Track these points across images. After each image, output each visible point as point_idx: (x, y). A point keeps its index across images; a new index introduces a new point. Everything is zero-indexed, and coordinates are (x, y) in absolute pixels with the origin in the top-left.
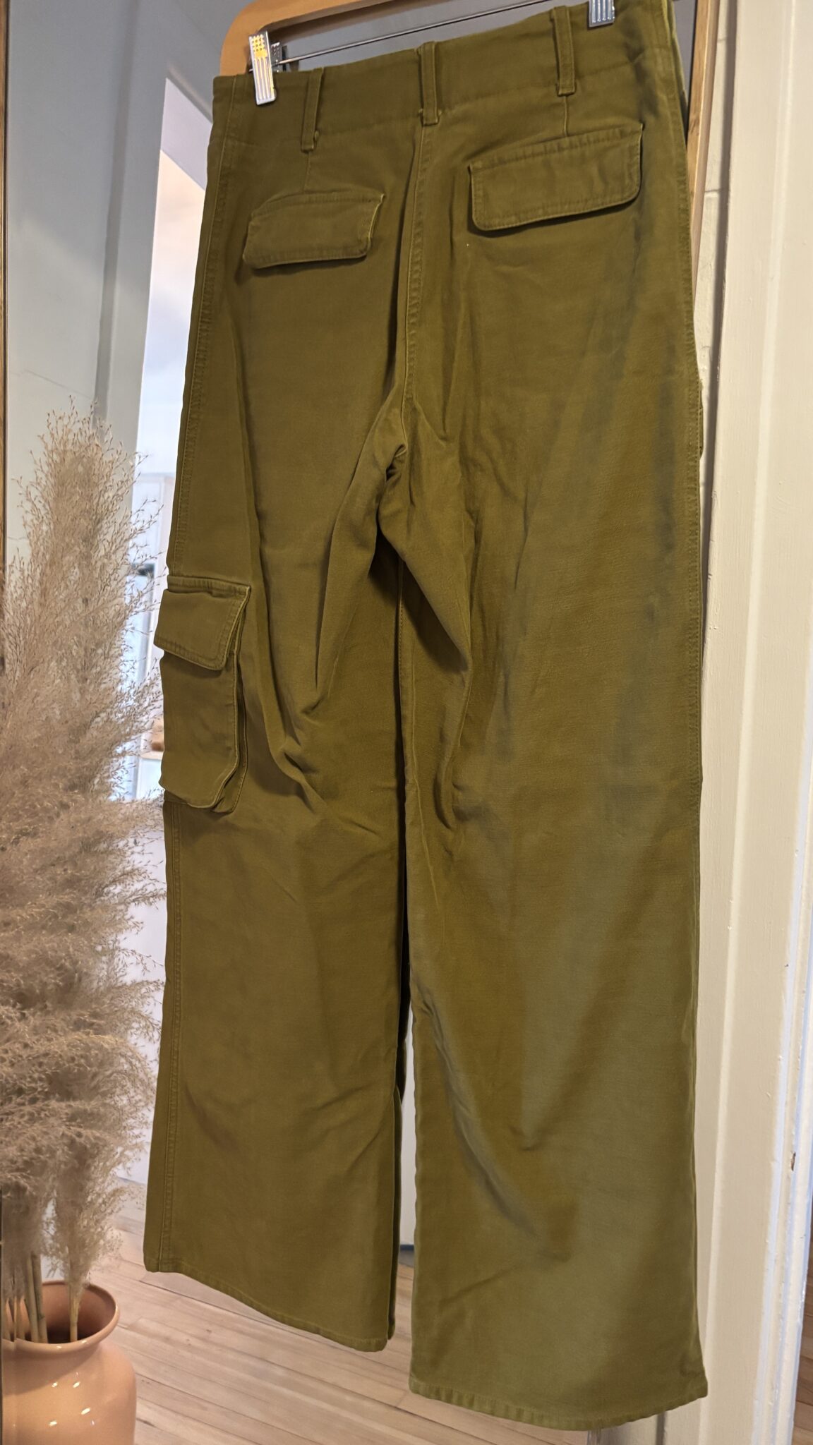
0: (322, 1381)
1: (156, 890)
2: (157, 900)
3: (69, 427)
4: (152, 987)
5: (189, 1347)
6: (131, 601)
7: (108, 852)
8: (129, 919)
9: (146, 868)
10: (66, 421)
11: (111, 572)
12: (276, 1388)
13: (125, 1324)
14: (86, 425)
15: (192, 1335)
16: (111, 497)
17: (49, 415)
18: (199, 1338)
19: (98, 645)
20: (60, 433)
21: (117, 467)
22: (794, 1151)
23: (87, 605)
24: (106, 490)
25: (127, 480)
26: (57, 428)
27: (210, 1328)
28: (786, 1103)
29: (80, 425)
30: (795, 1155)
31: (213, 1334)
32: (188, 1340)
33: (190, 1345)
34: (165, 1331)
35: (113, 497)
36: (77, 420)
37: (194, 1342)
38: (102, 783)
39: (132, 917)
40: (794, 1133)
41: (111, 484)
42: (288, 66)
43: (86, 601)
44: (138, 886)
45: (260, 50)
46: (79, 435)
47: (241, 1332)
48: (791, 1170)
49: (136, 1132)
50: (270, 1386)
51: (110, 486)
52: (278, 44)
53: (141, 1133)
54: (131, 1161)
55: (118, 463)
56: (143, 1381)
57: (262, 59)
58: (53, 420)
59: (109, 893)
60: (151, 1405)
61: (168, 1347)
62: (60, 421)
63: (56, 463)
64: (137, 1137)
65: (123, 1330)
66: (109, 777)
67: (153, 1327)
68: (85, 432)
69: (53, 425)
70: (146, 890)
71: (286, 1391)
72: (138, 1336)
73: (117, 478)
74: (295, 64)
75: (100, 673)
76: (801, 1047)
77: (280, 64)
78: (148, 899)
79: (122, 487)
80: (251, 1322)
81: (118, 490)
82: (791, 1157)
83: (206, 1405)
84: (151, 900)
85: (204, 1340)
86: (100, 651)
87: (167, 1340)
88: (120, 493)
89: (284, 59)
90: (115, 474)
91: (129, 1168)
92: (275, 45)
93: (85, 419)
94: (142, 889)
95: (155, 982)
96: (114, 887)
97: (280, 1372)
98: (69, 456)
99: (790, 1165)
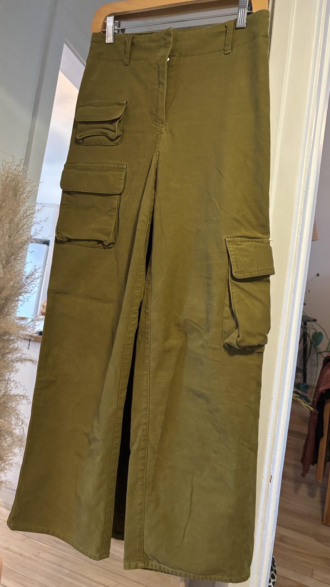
0: (83, 576)
1: (25, 357)
2: (25, 361)
3: (11, 167)
4: (21, 397)
5: (30, 558)
6: (27, 239)
7: (8, 340)
8: (14, 367)
9: (23, 348)
10: (10, 164)
11: (21, 227)
12: (63, 577)
13: (4, 547)
14: (18, 167)
15: (32, 554)
16: (24, 197)
17: (3, 161)
18: (34, 555)
19: (12, 254)
20: (7, 169)
21: (29, 185)
22: (272, 475)
23: (10, 238)
24: (23, 194)
25: (32, 191)
26: (5, 167)
27: (40, 552)
28: (269, 455)
29: (15, 167)
30: (271, 476)
31: (40, 554)
32: (30, 556)
33: (30, 557)
34: (20, 551)
35: (25, 197)
36: (14, 165)
37: (32, 556)
38: (8, 311)
39: (15, 367)
40: (271, 467)
41: (25, 191)
42: (120, 31)
43: (10, 237)
44: (19, 355)
45: (110, 22)
46: (15, 171)
47: (53, 554)
48: (269, 483)
49: (11, 458)
50: (61, 576)
51: (25, 192)
52: (117, 21)
53: (12, 458)
54: (7, 470)
55: (29, 184)
56: (9, 571)
57: (111, 26)
58: (4, 163)
59: (6, 357)
60: (11, 580)
61: (21, 558)
62: (7, 164)
63: (4, 180)
64: (10, 460)
65: (3, 550)
66: (10, 309)
67: (16, 550)
68: (17, 170)
69: (4, 165)
70: (22, 357)
71: (68, 579)
72: (9, 552)
73: (28, 189)
74: (123, 30)
75: (12, 266)
76: (276, 432)
77: (117, 29)
78: (22, 361)
79: (29, 193)
80: (58, 550)
81: (28, 194)
82: (270, 477)
83: (34, 582)
84: (23, 361)
85: (37, 556)
86: (13, 257)
87: (21, 555)
88: (28, 195)
89: (119, 27)
90: (27, 188)
91: (6, 473)
92: (116, 21)
93: (18, 165)
94: (20, 357)
95: (23, 395)
96: (9, 355)
97: (66, 571)
98: (10, 179)
99: (269, 481)
